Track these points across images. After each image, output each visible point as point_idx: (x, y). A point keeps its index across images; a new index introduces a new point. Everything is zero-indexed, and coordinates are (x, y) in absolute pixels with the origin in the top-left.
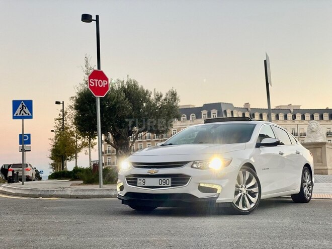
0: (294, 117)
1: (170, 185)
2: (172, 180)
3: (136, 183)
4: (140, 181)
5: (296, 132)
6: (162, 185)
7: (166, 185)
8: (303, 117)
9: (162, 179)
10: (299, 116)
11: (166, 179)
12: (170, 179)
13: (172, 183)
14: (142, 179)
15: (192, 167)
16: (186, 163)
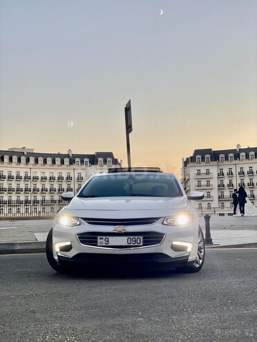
0: (28, 161)
1: (141, 244)
2: (144, 238)
3: (96, 242)
4: (101, 241)
5: (29, 175)
6: (132, 244)
7: (136, 244)
8: (36, 161)
9: (132, 237)
10: (32, 160)
11: (136, 238)
12: (141, 238)
13: (144, 242)
14: (104, 238)
15: (163, 224)
16: (157, 219)
